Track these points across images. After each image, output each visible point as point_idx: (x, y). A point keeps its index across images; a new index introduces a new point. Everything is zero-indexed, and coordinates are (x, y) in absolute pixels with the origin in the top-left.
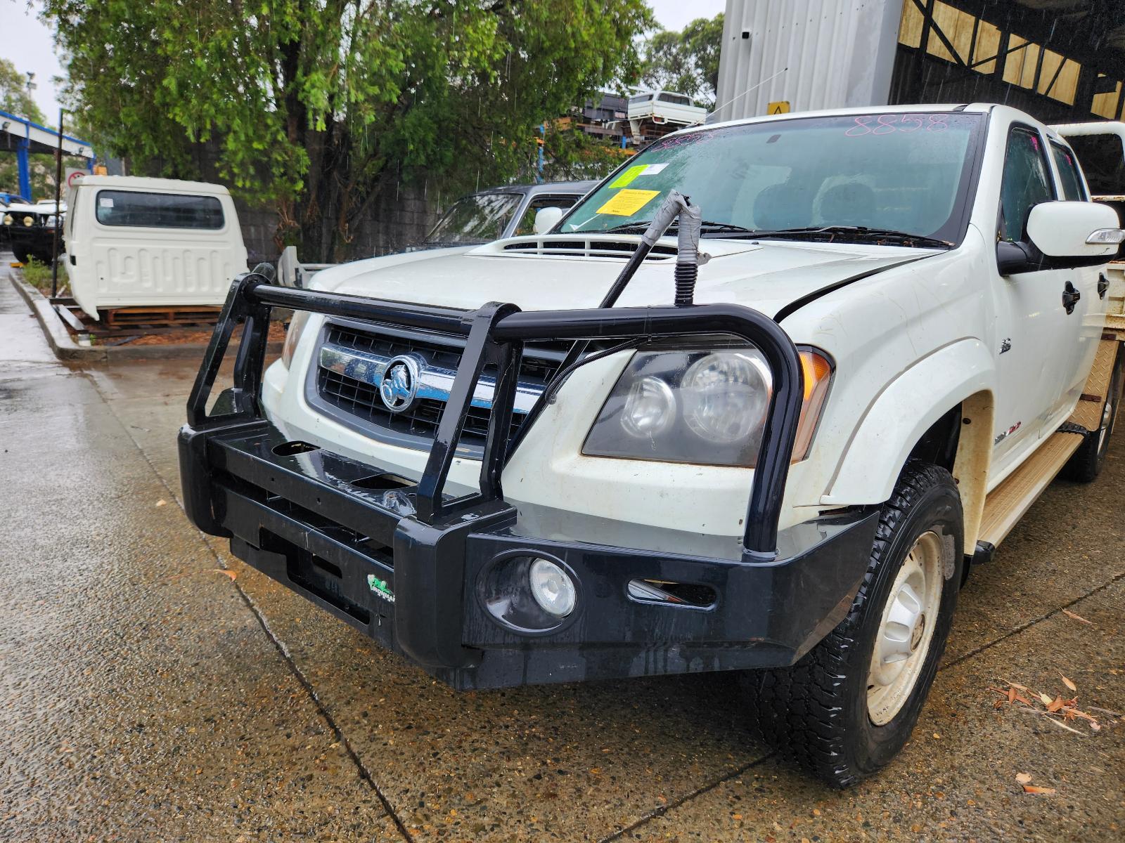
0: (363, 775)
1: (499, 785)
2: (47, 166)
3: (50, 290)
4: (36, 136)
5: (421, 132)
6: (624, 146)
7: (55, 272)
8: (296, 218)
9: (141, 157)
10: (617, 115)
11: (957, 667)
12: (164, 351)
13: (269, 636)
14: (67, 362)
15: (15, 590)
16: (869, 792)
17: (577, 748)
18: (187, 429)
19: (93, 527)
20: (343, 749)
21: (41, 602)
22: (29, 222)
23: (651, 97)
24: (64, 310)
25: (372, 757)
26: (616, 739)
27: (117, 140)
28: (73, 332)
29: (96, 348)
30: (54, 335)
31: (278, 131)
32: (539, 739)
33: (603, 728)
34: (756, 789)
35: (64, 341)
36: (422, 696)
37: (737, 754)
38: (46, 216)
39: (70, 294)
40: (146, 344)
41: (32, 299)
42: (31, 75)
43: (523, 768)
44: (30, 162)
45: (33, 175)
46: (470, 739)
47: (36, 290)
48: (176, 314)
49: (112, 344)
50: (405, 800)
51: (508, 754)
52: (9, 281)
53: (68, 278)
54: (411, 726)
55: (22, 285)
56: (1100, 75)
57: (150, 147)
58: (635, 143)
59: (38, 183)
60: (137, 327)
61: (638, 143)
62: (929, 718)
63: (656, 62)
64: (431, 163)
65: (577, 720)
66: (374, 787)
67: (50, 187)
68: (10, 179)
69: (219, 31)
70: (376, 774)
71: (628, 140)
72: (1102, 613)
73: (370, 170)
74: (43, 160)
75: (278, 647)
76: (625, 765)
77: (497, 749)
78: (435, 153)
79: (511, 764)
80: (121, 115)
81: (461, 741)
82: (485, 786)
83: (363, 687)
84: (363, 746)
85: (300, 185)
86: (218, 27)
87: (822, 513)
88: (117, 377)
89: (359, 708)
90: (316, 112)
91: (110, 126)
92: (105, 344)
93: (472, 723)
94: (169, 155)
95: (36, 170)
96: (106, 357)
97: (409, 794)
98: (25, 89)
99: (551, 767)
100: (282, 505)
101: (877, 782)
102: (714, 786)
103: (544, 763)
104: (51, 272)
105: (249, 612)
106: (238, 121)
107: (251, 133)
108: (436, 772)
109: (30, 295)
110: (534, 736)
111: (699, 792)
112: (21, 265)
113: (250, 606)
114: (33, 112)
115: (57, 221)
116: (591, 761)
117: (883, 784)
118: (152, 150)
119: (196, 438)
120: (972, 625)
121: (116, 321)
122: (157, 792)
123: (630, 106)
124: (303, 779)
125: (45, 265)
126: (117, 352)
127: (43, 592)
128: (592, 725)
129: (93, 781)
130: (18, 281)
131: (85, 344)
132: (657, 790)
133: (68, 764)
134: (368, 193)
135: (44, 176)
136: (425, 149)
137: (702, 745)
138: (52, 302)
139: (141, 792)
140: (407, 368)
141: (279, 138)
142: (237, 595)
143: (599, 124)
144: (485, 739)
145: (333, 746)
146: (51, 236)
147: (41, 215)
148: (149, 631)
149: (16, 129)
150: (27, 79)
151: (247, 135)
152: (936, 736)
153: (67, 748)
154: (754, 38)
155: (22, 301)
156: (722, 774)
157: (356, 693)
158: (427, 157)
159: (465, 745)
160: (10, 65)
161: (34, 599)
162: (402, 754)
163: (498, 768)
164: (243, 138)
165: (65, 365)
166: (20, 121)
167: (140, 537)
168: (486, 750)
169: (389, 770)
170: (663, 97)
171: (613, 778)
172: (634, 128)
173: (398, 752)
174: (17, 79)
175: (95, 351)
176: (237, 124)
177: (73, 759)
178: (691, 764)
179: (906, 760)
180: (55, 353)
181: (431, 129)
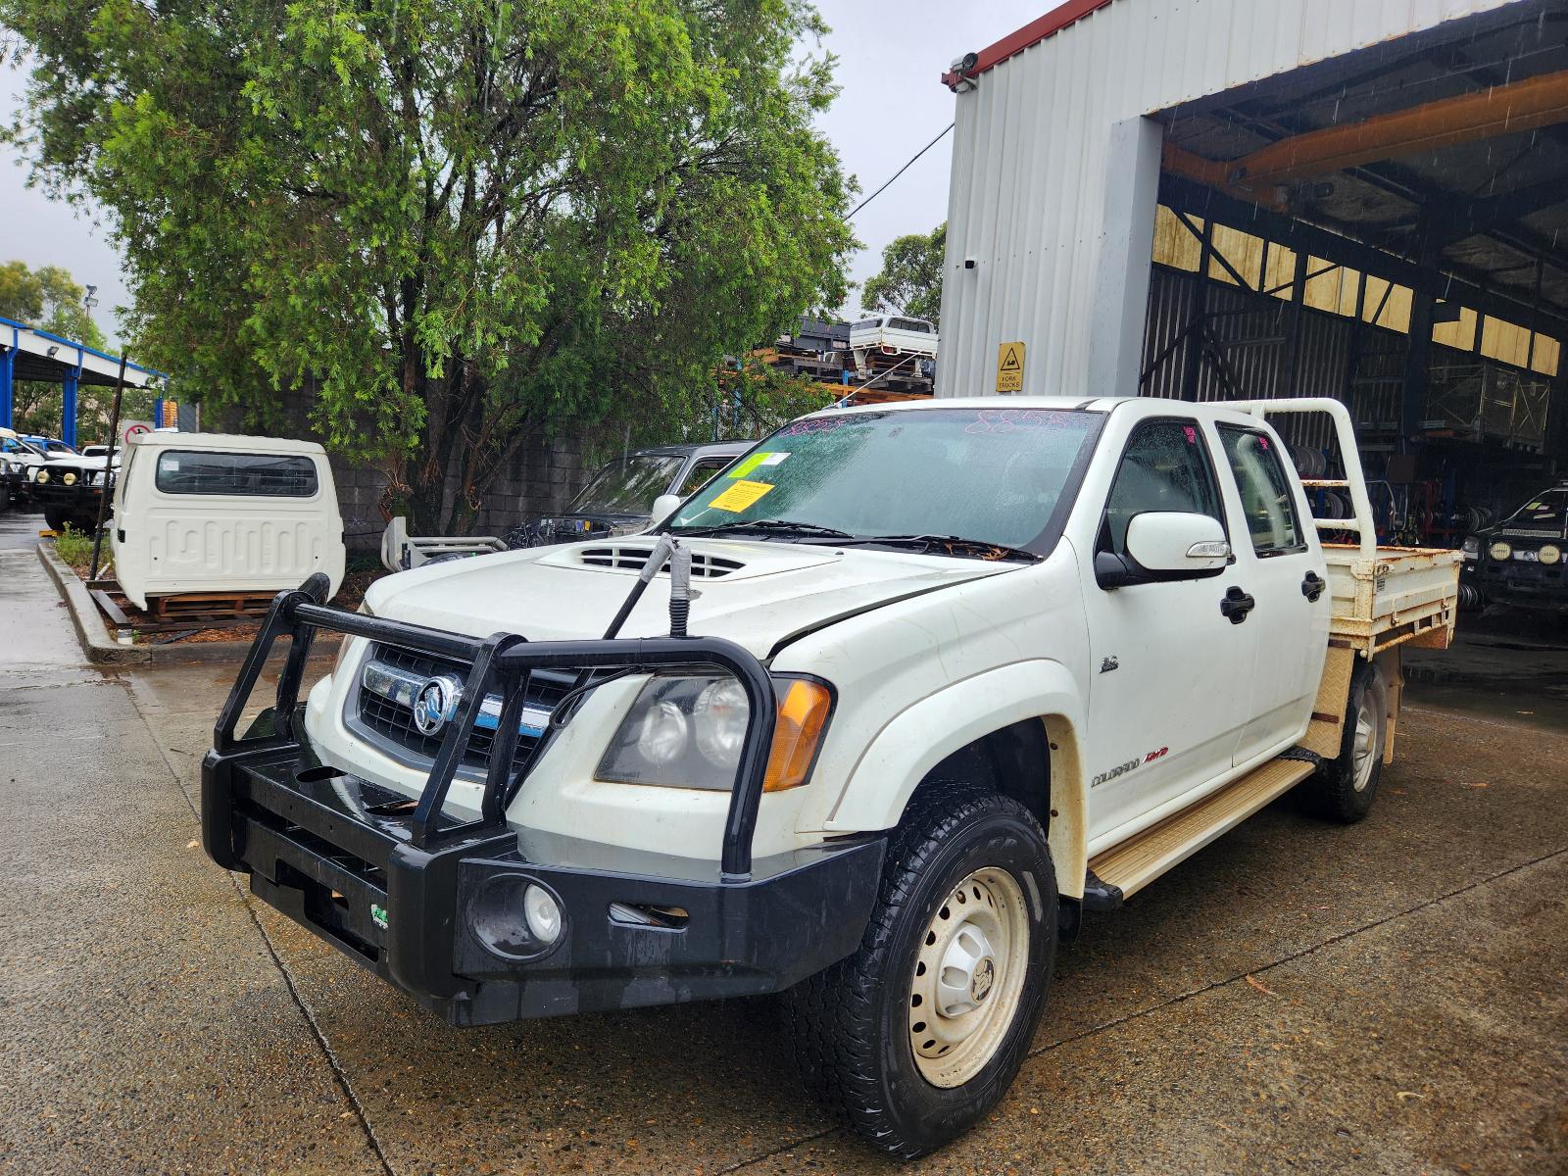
0: (372, 1144)
1: (520, 1156)
2: (101, 399)
3: (88, 569)
4: (91, 363)
5: (571, 378)
6: (845, 381)
7: (98, 545)
8: (410, 481)
9: (217, 405)
10: (835, 344)
11: (1090, 1038)
12: (225, 650)
13: (295, 998)
14: (100, 665)
15: (9, 945)
16: (933, 1166)
17: (619, 1119)
18: (214, 754)
19: (108, 872)
20: (355, 1119)
21: (39, 958)
22: (70, 479)
23: (879, 323)
24: (103, 596)
25: (386, 1126)
26: (666, 1110)
27: (187, 385)
28: (112, 626)
29: (139, 646)
30: (87, 630)
31: (388, 378)
32: (579, 1109)
33: (654, 1100)
34: (808, 1163)
35: (99, 638)
36: (457, 1064)
37: (798, 1127)
38: (93, 473)
39: (114, 574)
40: (204, 641)
41: (64, 582)
42: (92, 289)
43: (554, 1137)
44: (80, 393)
45: (82, 410)
46: (500, 1109)
47: (70, 570)
48: (246, 602)
49: (160, 642)
50: (413, 1170)
51: (539, 1125)
52: (36, 556)
53: (112, 555)
54: (438, 1095)
55: (52, 563)
56: (1438, 301)
57: (230, 393)
58: (860, 377)
59: (88, 421)
60: (194, 619)
61: (864, 378)
62: (1035, 1092)
63: (899, 272)
64: (584, 411)
65: (627, 1091)
66: (380, 1156)
67: (103, 427)
68: (50, 417)
69: (321, 265)
70: (386, 1144)
71: (852, 374)
72: (1296, 981)
73: (506, 421)
74: (98, 392)
75: (303, 1010)
76: (668, 1136)
77: (528, 1120)
78: (589, 401)
79: (539, 1135)
80: (195, 355)
81: (489, 1112)
82: (505, 1157)
83: (391, 1053)
84: (378, 1116)
85: (415, 440)
86: (320, 261)
87: (826, 839)
88: (162, 687)
89: (382, 1077)
90: (435, 355)
91: (181, 367)
92: (151, 642)
93: (507, 1092)
94: (253, 402)
95: (87, 405)
96: (151, 659)
97: (418, 1165)
98: (82, 304)
99: (584, 1139)
100: (304, 837)
101: (946, 1157)
102: (761, 1159)
103: (578, 1135)
104: (92, 544)
105: (277, 971)
106: (336, 367)
107: (353, 381)
108: (453, 1143)
109: (62, 576)
110: (574, 1106)
111: (743, 1165)
112: (54, 534)
113: (279, 964)
114: (89, 331)
115: (107, 478)
116: (631, 1133)
117: (953, 1158)
118: (230, 397)
119: (221, 763)
120: (1129, 991)
121: (167, 611)
122: (144, 1158)
123: (852, 333)
124: (304, 1148)
125: (85, 535)
126: (165, 652)
127: (40, 946)
128: (643, 1095)
129: (74, 1147)
130: (48, 558)
131: (126, 641)
132: (695, 1162)
133: (49, 1130)
134: (503, 449)
135: (96, 412)
136: (575, 395)
137: (762, 1117)
138: (89, 586)
139: (126, 1158)
140: (440, 689)
141: (390, 386)
142: (265, 952)
143: (813, 355)
144: (517, 1109)
145: (344, 1115)
146: (98, 498)
147: (87, 471)
148: (158, 992)
149: (66, 355)
150: (86, 293)
151: (347, 382)
152: (1034, 1111)
153: (50, 1113)
154: (981, 267)
155: (50, 584)
156: (775, 1147)
157: (382, 1061)
158: (579, 405)
159: (494, 1115)
160: (65, 275)
161: (30, 954)
162: (420, 1123)
163: (524, 1140)
164: (342, 386)
165: (97, 669)
166: (72, 345)
167: (161, 885)
168: (516, 1121)
169: (401, 1140)
170: (895, 323)
171: (651, 1150)
172: (859, 360)
173: (416, 1122)
174: (74, 293)
175: (137, 651)
176: (335, 369)
177: (56, 1124)
178: (742, 1136)
179: (988, 1136)
180: (86, 653)
181: (583, 370)
